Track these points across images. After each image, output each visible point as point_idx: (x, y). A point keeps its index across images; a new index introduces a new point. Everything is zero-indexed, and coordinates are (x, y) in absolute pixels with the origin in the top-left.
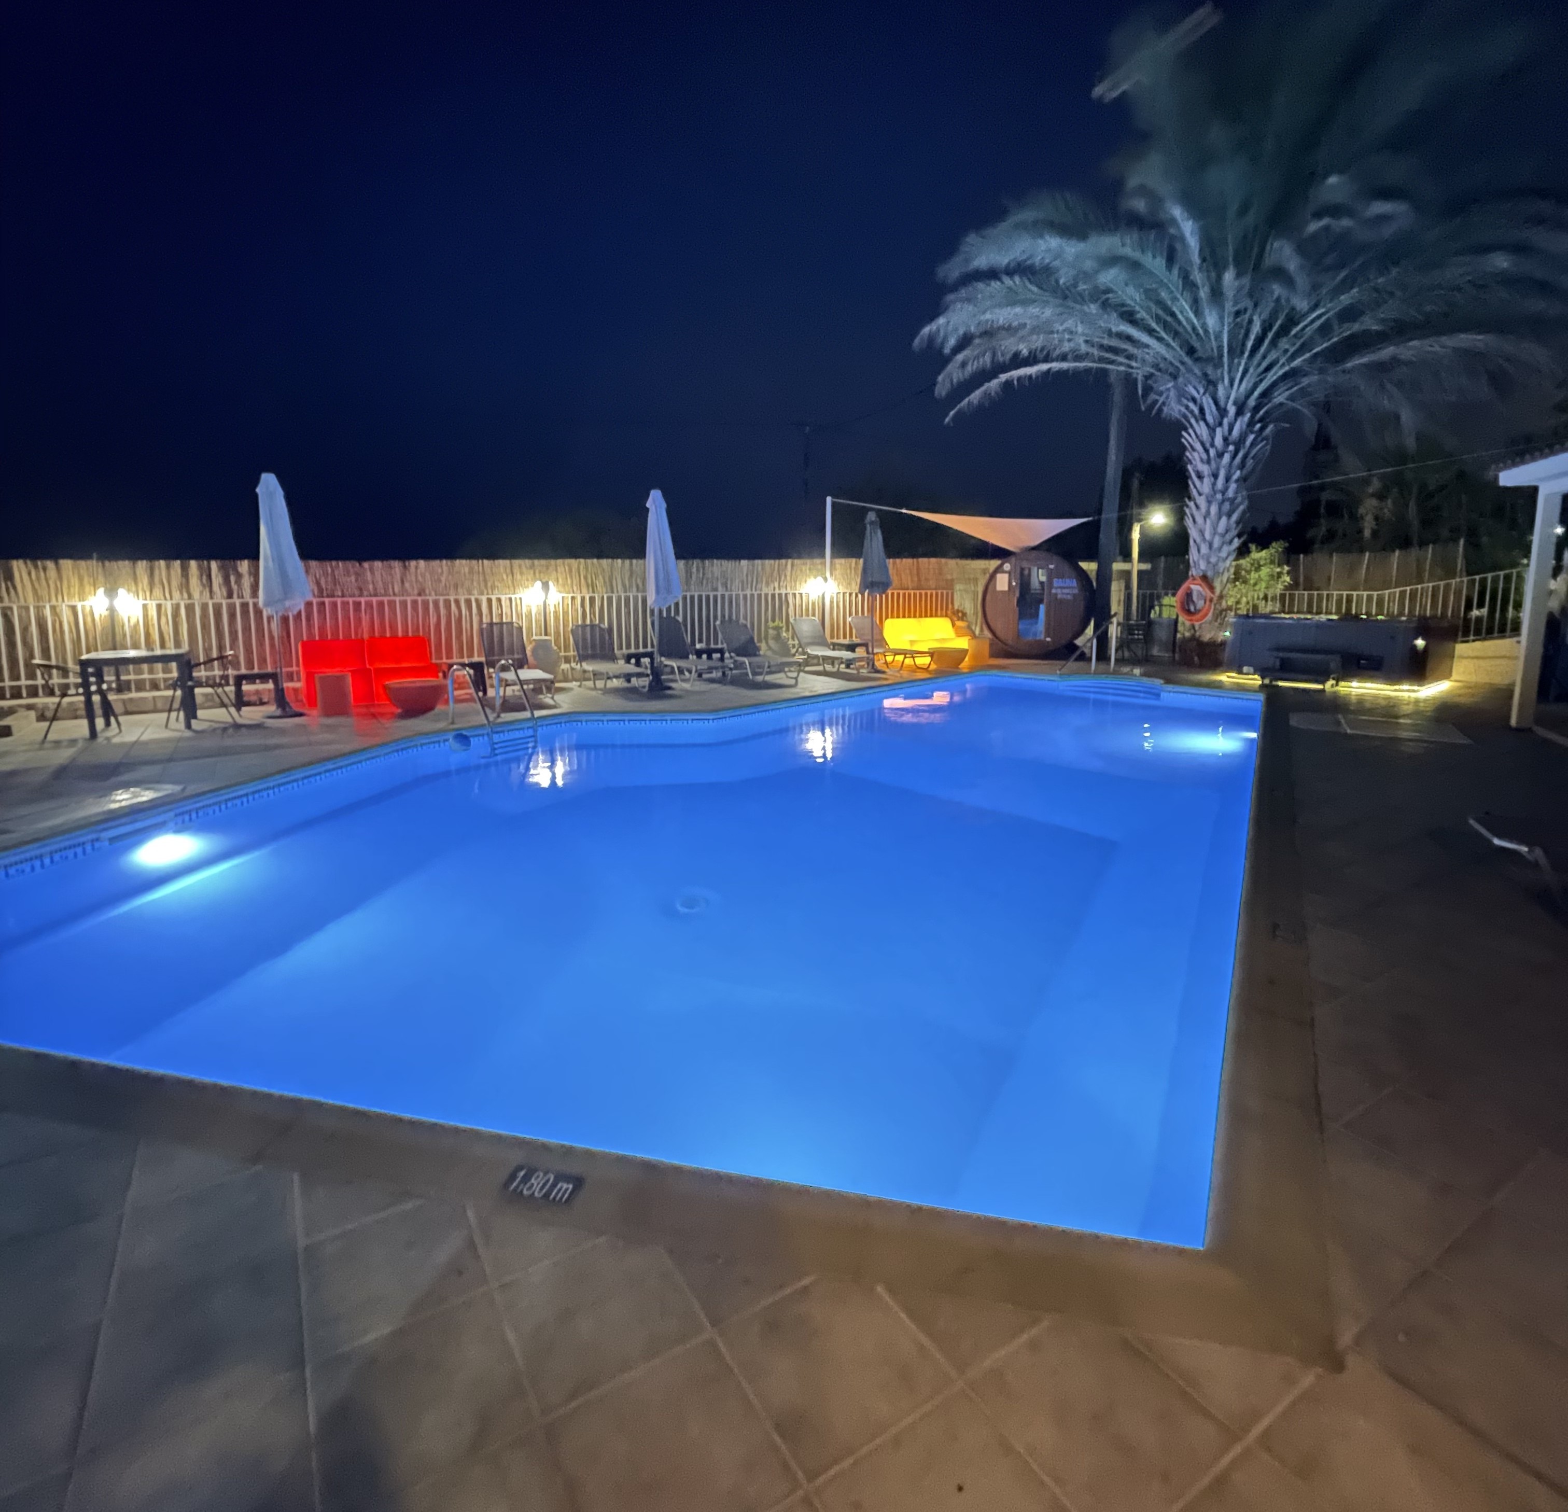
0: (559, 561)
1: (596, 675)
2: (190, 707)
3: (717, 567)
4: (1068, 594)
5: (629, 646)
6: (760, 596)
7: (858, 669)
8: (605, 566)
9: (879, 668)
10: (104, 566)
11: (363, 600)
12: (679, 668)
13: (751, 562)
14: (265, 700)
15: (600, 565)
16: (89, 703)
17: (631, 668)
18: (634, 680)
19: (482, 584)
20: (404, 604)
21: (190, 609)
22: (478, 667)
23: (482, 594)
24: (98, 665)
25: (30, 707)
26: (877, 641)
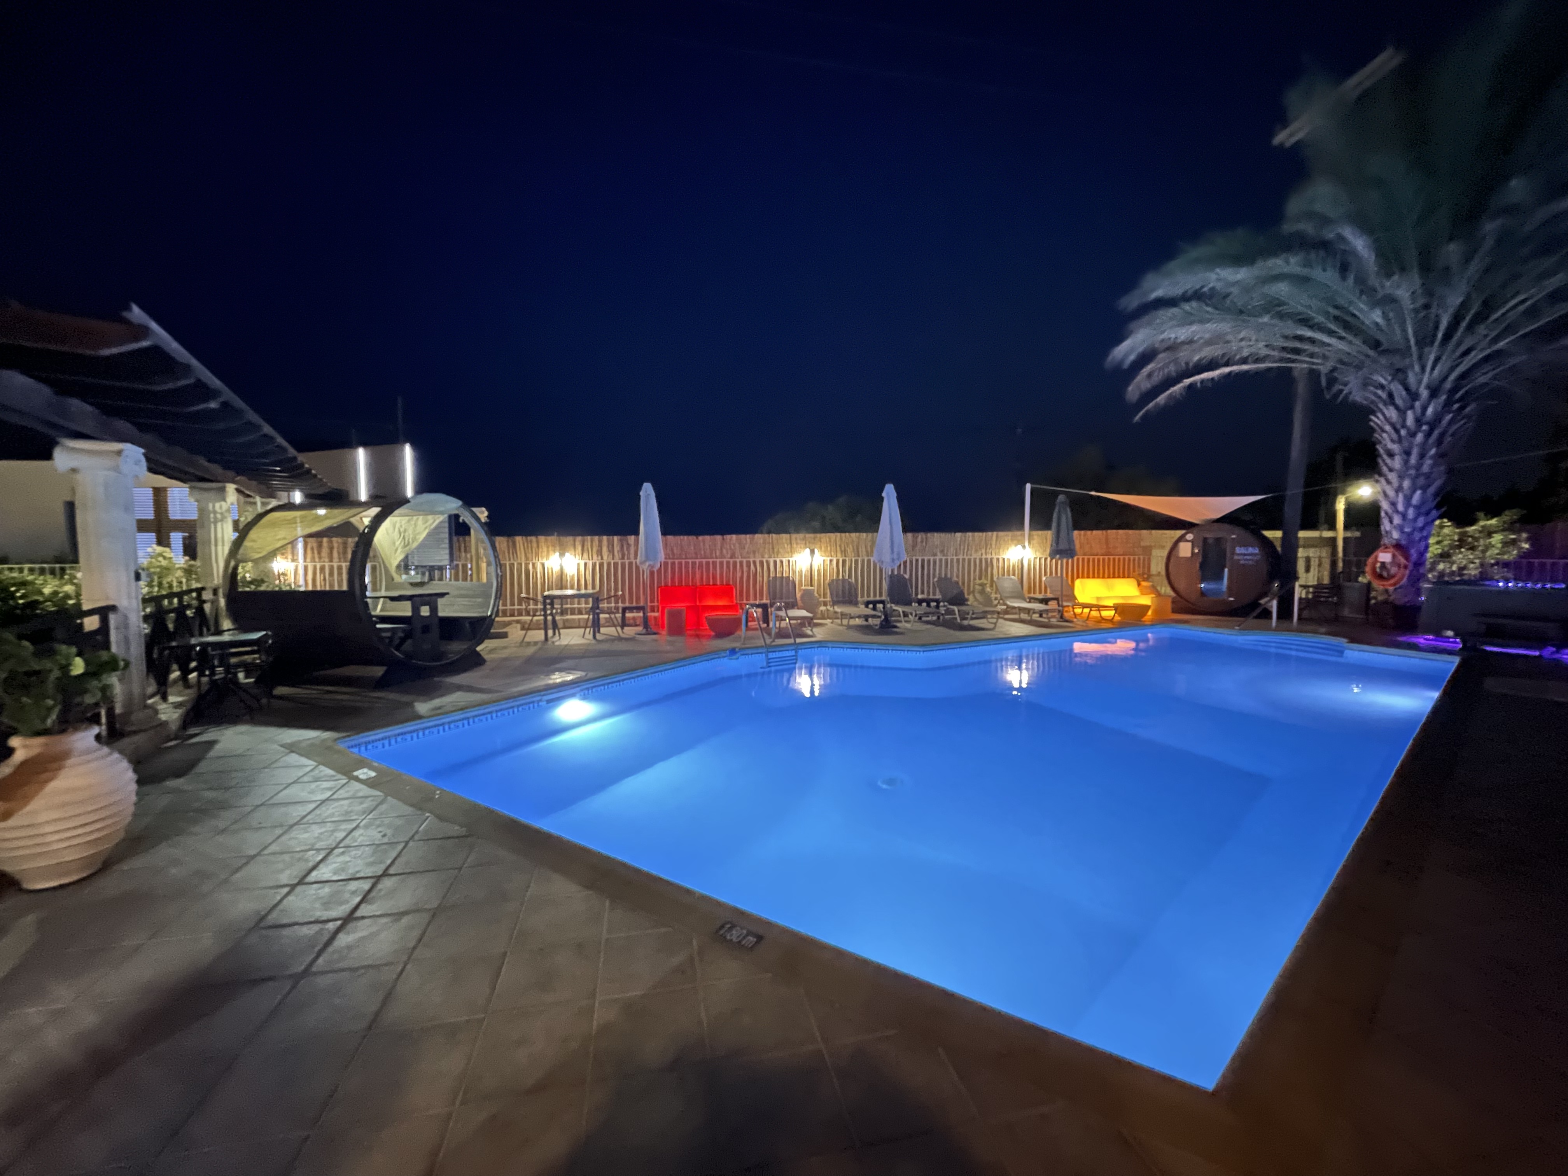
0: (823, 535)
1: (843, 615)
2: (596, 625)
3: (937, 538)
4: (1250, 560)
5: (869, 596)
6: (969, 560)
7: (1049, 618)
8: (855, 539)
9: (1067, 618)
10: (559, 539)
11: (697, 561)
12: (903, 612)
13: (964, 534)
14: (638, 623)
15: (850, 537)
16: (546, 620)
17: (869, 611)
18: (870, 620)
19: (771, 550)
20: (721, 563)
21: (601, 565)
22: (764, 607)
23: (770, 557)
24: (552, 598)
25: (518, 622)
26: (1067, 596)
